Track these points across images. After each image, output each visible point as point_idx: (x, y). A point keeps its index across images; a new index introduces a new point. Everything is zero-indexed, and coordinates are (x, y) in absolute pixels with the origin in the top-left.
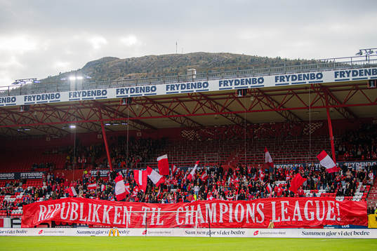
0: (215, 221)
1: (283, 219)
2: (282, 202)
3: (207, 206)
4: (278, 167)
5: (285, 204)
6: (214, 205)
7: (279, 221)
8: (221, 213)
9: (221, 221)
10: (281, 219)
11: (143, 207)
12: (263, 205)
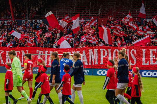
0: (97, 63)
1: (152, 63)
2: (151, 51)
3: (91, 51)
4: (148, 20)
5: (153, 52)
6: (96, 50)
7: (148, 64)
8: (102, 57)
9: (102, 63)
10: (150, 63)
11: (37, 51)
12: (135, 51)
